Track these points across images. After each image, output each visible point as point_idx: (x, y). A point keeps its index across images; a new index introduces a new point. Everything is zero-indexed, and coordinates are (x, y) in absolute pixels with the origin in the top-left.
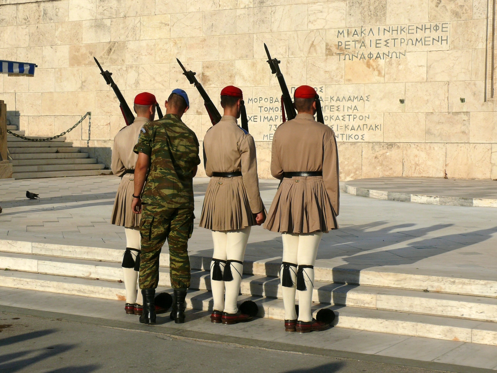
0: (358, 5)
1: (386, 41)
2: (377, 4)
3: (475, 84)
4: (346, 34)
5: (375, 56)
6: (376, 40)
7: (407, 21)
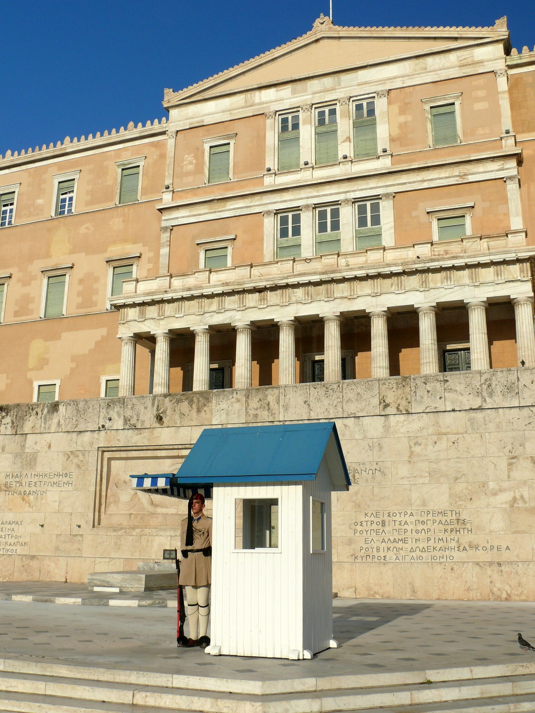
0: (20, 457)
1: (35, 483)
2: (31, 457)
3: (87, 515)
4: (11, 477)
5: (27, 493)
6: (30, 482)
7: (49, 470)
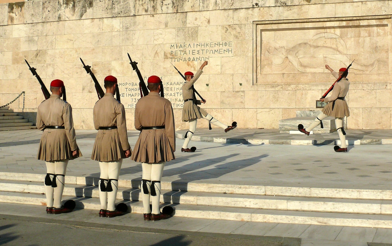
0: (182, 31)
1: (198, 51)
2: (193, 30)
3: (247, 76)
4: (175, 47)
5: (192, 59)
6: (193, 50)
7: (209, 40)
